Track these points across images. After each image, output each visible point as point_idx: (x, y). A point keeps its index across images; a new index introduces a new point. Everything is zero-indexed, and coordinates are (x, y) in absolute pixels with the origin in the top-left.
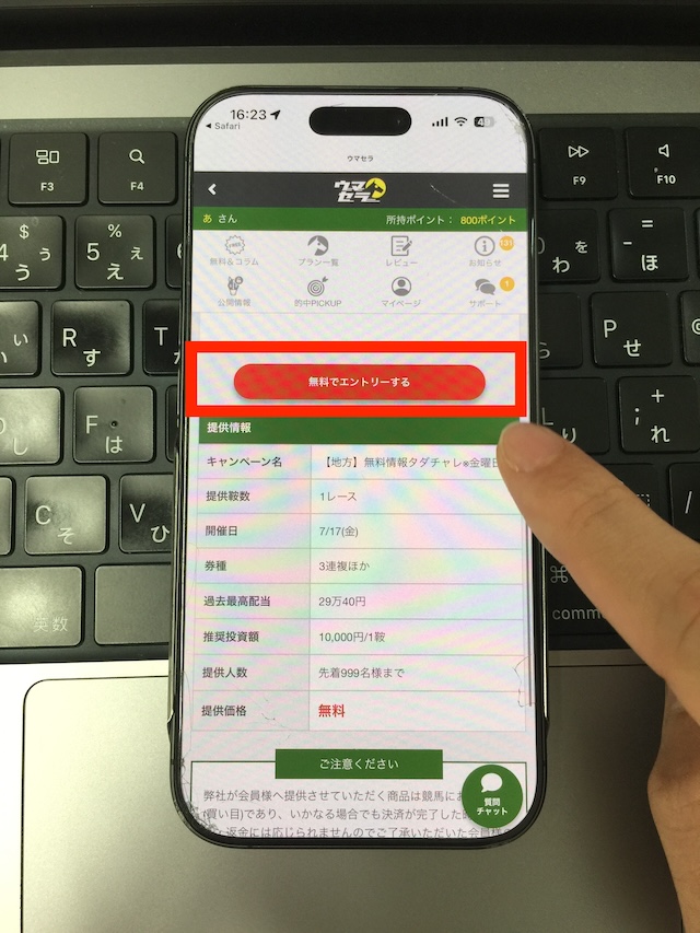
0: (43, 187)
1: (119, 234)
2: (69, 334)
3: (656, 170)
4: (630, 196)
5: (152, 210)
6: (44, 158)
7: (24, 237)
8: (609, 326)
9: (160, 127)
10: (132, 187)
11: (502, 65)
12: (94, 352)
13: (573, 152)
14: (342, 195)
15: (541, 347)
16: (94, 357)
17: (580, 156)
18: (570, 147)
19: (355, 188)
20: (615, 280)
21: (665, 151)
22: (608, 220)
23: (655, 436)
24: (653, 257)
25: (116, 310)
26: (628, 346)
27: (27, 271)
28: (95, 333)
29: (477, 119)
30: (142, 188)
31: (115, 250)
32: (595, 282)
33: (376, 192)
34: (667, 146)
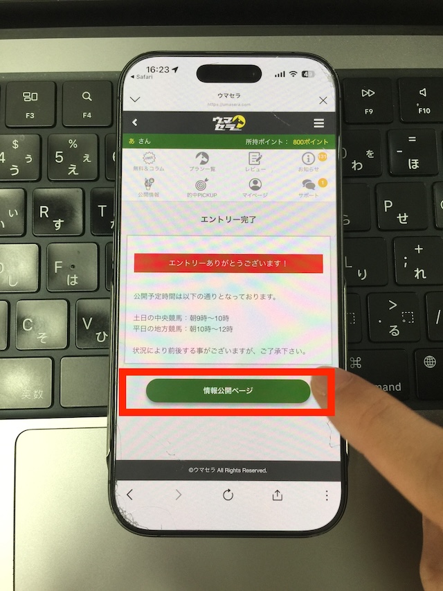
0: (27, 116)
1: (76, 146)
2: (44, 209)
3: (418, 105)
4: (401, 121)
5: (97, 131)
6: (28, 97)
7: (15, 148)
8: (388, 205)
9: (102, 77)
10: (84, 116)
11: (319, 38)
12: (60, 221)
13: (364, 93)
14: (217, 126)
15: (345, 218)
16: (59, 224)
17: (369, 96)
18: (363, 90)
19: (225, 121)
20: (391, 175)
21: (423, 92)
22: (387, 137)
23: (417, 275)
24: (416, 160)
25: (74, 194)
26: (400, 217)
27: (18, 170)
28: (60, 209)
29: (304, 72)
30: (90, 116)
31: (73, 156)
32: (379, 176)
33: (239, 124)
34: (425, 89)
